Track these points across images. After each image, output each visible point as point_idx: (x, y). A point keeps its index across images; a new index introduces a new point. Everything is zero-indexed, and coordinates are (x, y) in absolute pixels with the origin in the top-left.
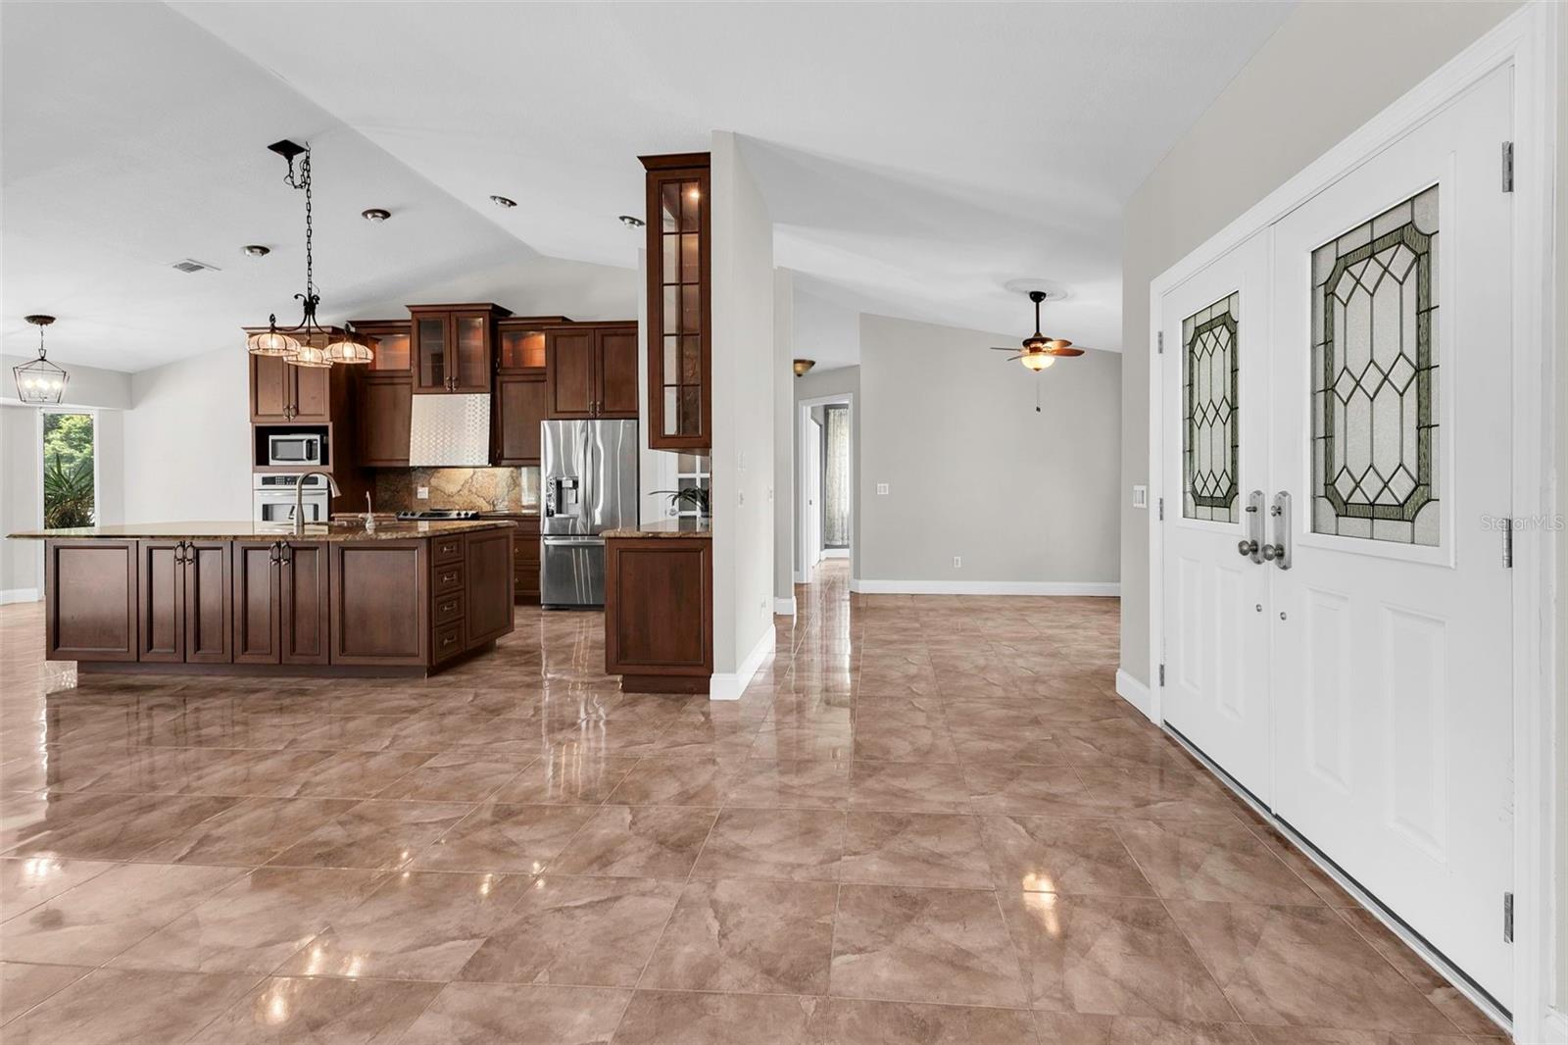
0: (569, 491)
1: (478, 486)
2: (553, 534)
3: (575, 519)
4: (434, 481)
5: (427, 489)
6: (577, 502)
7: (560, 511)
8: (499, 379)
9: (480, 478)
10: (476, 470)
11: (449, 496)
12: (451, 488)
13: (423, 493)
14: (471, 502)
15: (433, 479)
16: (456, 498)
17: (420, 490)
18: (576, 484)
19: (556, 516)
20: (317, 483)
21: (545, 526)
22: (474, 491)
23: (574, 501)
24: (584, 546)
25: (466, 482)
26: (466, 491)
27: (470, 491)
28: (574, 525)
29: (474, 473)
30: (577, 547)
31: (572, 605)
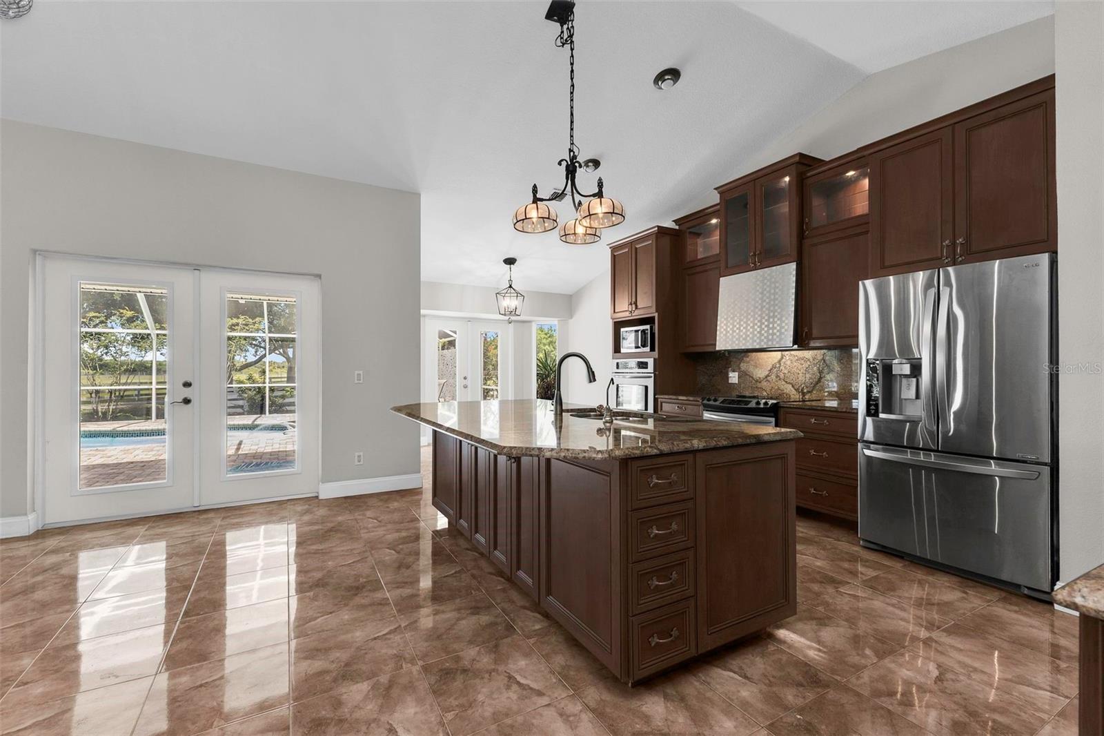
0: (904, 381)
1: (786, 372)
2: (878, 442)
3: (914, 423)
4: (743, 366)
5: (737, 373)
6: (918, 396)
7: (888, 410)
8: (807, 242)
9: (789, 363)
10: (783, 353)
11: (757, 381)
12: (760, 373)
13: (734, 377)
14: (779, 389)
15: (742, 364)
16: (764, 384)
17: (731, 374)
18: (916, 370)
19: (882, 416)
20: (647, 368)
21: (867, 428)
22: (782, 376)
23: (914, 397)
24: (930, 469)
25: (774, 367)
26: (773, 377)
27: (777, 376)
28: (913, 433)
29: (782, 358)
30: (917, 468)
31: (909, 555)
